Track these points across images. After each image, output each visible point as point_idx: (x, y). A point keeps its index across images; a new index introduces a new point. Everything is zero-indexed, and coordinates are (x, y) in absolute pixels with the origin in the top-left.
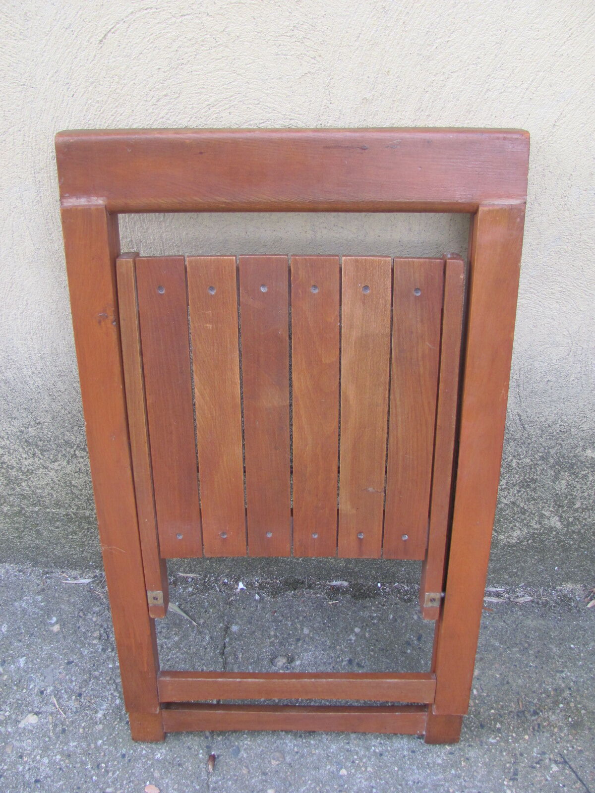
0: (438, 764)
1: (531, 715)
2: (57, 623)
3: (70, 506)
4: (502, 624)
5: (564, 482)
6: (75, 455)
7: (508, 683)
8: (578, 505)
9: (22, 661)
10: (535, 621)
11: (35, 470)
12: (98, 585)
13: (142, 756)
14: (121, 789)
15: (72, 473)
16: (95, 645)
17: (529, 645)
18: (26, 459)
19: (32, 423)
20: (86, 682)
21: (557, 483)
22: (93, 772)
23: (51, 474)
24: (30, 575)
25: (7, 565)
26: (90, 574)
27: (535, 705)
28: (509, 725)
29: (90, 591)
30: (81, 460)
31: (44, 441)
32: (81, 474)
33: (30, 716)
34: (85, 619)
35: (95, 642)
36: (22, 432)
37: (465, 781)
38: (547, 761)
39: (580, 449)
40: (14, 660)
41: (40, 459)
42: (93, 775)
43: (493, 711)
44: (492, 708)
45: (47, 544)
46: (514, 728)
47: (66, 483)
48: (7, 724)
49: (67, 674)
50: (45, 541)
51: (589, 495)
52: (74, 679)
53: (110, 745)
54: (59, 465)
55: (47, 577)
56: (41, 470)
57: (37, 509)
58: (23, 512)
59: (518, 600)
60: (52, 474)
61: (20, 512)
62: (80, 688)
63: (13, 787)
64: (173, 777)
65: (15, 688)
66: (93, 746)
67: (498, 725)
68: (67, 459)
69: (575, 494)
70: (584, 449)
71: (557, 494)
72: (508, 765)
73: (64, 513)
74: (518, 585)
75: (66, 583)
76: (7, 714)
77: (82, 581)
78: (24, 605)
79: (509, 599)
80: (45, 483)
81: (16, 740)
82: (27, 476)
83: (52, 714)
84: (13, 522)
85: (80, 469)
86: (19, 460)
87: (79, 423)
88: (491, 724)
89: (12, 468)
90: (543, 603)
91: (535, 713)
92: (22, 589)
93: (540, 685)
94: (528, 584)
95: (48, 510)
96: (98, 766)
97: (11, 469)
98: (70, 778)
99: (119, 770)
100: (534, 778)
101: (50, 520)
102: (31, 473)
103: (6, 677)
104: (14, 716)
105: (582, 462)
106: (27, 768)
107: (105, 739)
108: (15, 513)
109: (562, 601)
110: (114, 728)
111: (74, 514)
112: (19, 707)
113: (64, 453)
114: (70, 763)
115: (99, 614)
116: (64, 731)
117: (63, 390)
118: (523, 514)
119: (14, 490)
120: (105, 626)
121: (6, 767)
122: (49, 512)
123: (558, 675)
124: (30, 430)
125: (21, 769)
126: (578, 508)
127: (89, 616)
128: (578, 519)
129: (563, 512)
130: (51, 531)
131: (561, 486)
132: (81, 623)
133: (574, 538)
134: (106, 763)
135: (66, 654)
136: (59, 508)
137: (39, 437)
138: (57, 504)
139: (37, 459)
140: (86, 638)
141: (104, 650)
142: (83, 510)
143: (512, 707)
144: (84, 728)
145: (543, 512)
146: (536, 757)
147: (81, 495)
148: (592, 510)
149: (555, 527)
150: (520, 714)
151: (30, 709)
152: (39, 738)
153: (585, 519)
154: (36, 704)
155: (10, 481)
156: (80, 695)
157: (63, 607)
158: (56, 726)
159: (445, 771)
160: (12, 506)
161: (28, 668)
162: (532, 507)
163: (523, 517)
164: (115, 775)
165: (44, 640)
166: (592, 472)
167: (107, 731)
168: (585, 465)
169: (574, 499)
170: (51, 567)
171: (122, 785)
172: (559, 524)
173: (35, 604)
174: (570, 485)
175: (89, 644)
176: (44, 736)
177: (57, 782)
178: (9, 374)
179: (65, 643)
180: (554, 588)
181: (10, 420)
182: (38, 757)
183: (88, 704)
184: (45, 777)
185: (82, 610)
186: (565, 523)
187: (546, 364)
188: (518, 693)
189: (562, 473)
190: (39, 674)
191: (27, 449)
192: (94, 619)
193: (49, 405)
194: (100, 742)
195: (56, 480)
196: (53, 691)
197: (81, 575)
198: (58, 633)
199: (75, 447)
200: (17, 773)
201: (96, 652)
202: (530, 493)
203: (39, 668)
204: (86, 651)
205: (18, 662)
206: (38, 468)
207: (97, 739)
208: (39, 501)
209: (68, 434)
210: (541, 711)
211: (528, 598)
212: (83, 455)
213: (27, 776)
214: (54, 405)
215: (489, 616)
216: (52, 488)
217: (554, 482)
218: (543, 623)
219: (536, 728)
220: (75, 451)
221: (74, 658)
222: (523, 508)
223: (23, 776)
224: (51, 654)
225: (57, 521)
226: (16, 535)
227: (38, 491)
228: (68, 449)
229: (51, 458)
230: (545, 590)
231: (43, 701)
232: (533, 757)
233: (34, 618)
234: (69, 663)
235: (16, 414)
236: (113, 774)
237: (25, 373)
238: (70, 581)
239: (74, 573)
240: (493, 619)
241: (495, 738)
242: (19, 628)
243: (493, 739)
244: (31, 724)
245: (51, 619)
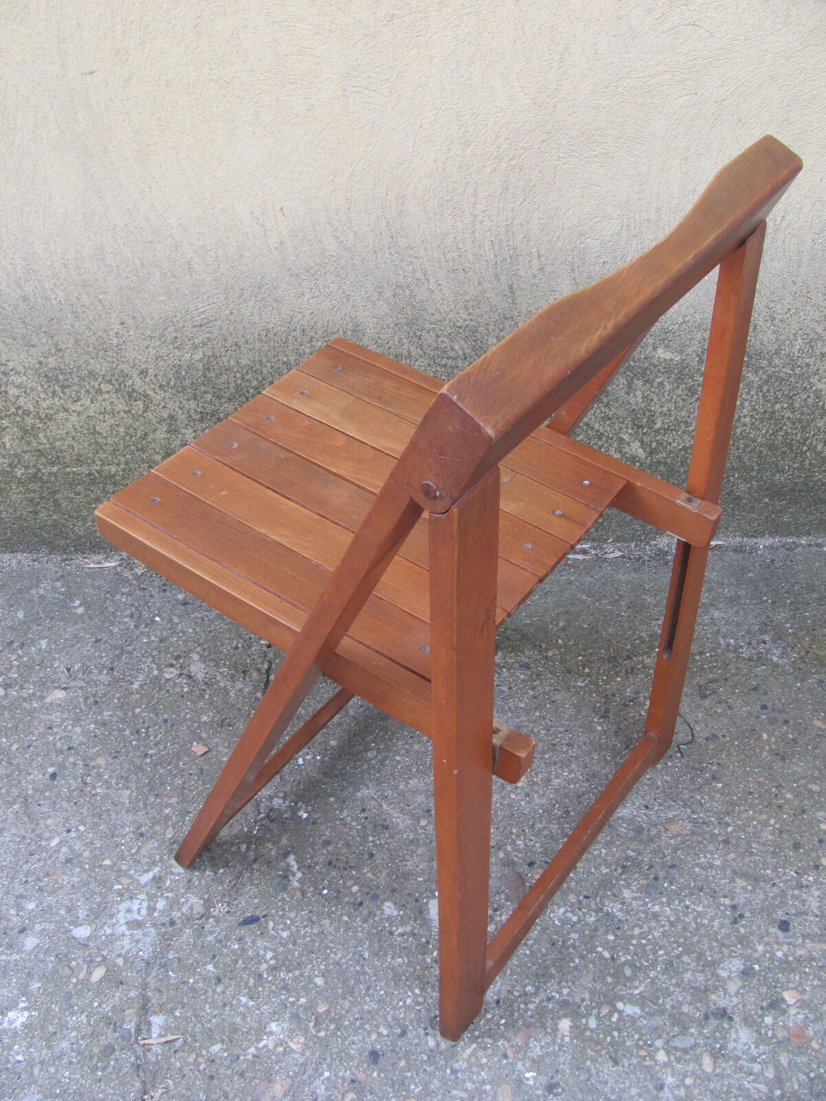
0: (521, 708)
1: (624, 660)
2: (80, 605)
3: (94, 462)
4: (590, 579)
5: (638, 393)
6: (100, 389)
7: (597, 632)
8: (659, 425)
9: (44, 643)
10: (626, 575)
11: (55, 414)
12: (125, 567)
13: (187, 719)
14: (164, 750)
15: (97, 415)
16: (126, 623)
17: (620, 597)
18: (44, 399)
19: (53, 351)
20: (119, 657)
21: (632, 395)
22: (132, 737)
23: (72, 418)
24: (47, 563)
25: (19, 556)
26: (116, 557)
27: (628, 650)
28: (599, 669)
29: (117, 573)
30: (107, 396)
31: (66, 374)
32: (107, 416)
33: (56, 691)
34: (112, 601)
35: (126, 620)
36: (41, 363)
37: (551, 721)
38: (642, 699)
39: (650, 349)
40: (33, 642)
41: (61, 398)
42: (133, 740)
43: (580, 658)
44: (580, 655)
45: (66, 519)
46: (604, 672)
47: (89, 429)
48: (31, 700)
49: (95, 652)
50: (63, 514)
51: (669, 410)
52: (104, 655)
53: (150, 712)
54: (82, 405)
55: (67, 564)
56: (61, 414)
57: (55, 469)
58: (40, 475)
59: (607, 556)
60: (74, 418)
61: (35, 475)
62: (112, 663)
63: (44, 755)
64: (223, 736)
65: (38, 668)
66: (130, 714)
67: (587, 670)
68: (91, 396)
69: (653, 409)
70: (655, 349)
71: (634, 410)
72: (598, 705)
73: (87, 472)
74: (606, 540)
75: (89, 568)
76: (31, 691)
77: (107, 564)
78: (42, 592)
79: (597, 555)
80: (65, 431)
81: (43, 714)
82: (45, 423)
83: (81, 688)
84: (28, 491)
85: (105, 409)
86: (37, 402)
87: (105, 346)
88: (579, 670)
89: (27, 413)
90: (635, 558)
91: (628, 658)
92: (38, 577)
93: (634, 633)
94: (617, 540)
95: (68, 470)
96: (138, 732)
97: (28, 415)
98: (108, 744)
99: (161, 733)
100: (627, 714)
101: (70, 484)
102: (50, 420)
103: (26, 659)
104: (38, 693)
105: (655, 366)
106: (58, 737)
107: (144, 706)
108: (30, 478)
109: (656, 555)
110: (153, 698)
111: (98, 473)
112: (44, 684)
113: (88, 387)
114: (106, 730)
115: (129, 594)
116: (96, 702)
117: (87, 305)
118: (600, 439)
119: (30, 445)
120: (137, 605)
121: (34, 738)
122: (69, 473)
123: (653, 622)
124: (50, 360)
125: (51, 738)
126: (659, 429)
127: (118, 597)
128: (662, 444)
129: (644, 434)
130: (71, 500)
131: (636, 399)
132: (108, 604)
133: (660, 471)
134: (147, 728)
135: (93, 634)
136: (81, 466)
137: (60, 369)
138: (79, 461)
139: (57, 399)
140: (115, 618)
141: (136, 627)
142: (108, 465)
143: (602, 653)
144: (119, 698)
145: (622, 436)
146: (629, 696)
147: (107, 444)
148: (675, 430)
149: (637, 457)
150: (612, 660)
151: (56, 685)
152: (68, 710)
153: (670, 444)
154: (63, 680)
155: (26, 432)
156: (112, 669)
157: (87, 590)
158: (87, 698)
159: (528, 714)
160: (27, 467)
161: (51, 649)
162: (608, 430)
163: (600, 443)
164: (158, 738)
165: (68, 622)
166: (668, 378)
167: (145, 700)
168: (659, 370)
169: (653, 416)
170: (71, 552)
171: (165, 747)
172: (641, 451)
173: (54, 590)
174: (646, 397)
175: (119, 622)
176: (75, 708)
177: (92, 748)
178: (28, 289)
179: (92, 624)
180: (648, 543)
181: (27, 348)
182: (70, 727)
183: (122, 676)
184: (80, 745)
185: (109, 592)
186: (648, 450)
187: (599, 241)
188: (609, 641)
189: (636, 382)
190: (64, 654)
191: (46, 387)
192: (124, 600)
193: (71, 325)
194: (138, 710)
195: (77, 426)
196: (81, 667)
197: (106, 559)
198: (82, 615)
199: (100, 379)
200: (48, 743)
201: (128, 629)
202: (603, 409)
203: (64, 648)
204: (116, 630)
205: (39, 644)
206: (58, 412)
207: (134, 708)
208: (58, 457)
209: (92, 361)
210: (635, 656)
211: (618, 554)
212: (108, 389)
213: (59, 745)
214: (77, 325)
215: (575, 572)
216: (73, 439)
217: (628, 393)
218: (636, 576)
219: (629, 671)
220: (100, 385)
221: (104, 636)
222: (598, 431)
223: (55, 744)
224: (76, 635)
225: (79, 484)
226: (31, 510)
227: (58, 443)
228: (92, 383)
229: (73, 396)
230: (636, 546)
231: (70, 677)
232: (626, 697)
233: (53, 604)
234: (98, 641)
235: (35, 341)
236: (155, 737)
237: (46, 286)
238: (92, 565)
239: (100, 557)
240: (579, 575)
241: (585, 680)
242: (38, 613)
243: (582, 682)
244: (58, 699)
245: (74, 602)
